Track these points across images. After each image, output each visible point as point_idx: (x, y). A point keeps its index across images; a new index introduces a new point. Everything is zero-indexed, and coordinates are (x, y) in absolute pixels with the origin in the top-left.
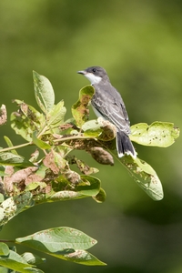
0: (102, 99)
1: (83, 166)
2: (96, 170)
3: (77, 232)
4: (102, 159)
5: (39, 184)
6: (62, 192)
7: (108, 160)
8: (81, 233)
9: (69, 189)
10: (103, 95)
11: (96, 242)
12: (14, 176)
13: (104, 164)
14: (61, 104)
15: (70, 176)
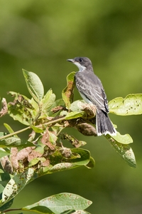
1: (73, 140)
2: (84, 143)
3: (74, 196)
4: (87, 132)
5: (39, 159)
6: (59, 164)
7: (92, 132)
8: (78, 197)
9: (65, 161)
11: (91, 203)
12: (18, 155)
13: (89, 135)
14: (50, 92)
15: (63, 152)
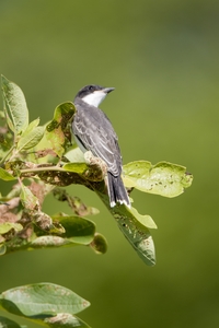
0: (85, 124)
2: (95, 211)
3: (64, 291)
5: (13, 225)
6: (44, 237)
8: (69, 292)
10: (87, 120)
11: (88, 304)
14: (37, 122)
15: (39, 219)
